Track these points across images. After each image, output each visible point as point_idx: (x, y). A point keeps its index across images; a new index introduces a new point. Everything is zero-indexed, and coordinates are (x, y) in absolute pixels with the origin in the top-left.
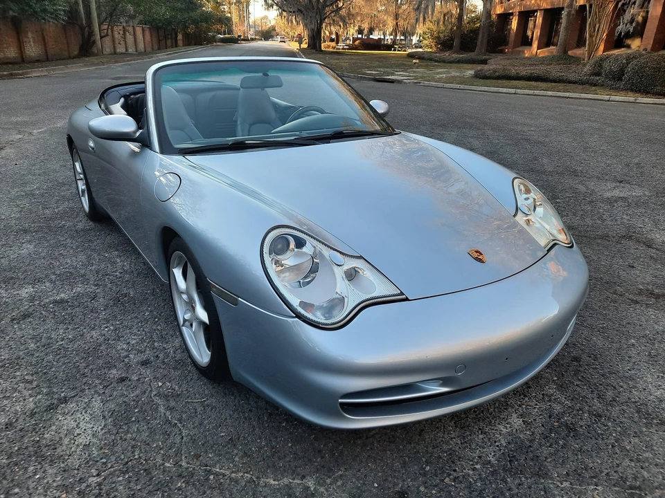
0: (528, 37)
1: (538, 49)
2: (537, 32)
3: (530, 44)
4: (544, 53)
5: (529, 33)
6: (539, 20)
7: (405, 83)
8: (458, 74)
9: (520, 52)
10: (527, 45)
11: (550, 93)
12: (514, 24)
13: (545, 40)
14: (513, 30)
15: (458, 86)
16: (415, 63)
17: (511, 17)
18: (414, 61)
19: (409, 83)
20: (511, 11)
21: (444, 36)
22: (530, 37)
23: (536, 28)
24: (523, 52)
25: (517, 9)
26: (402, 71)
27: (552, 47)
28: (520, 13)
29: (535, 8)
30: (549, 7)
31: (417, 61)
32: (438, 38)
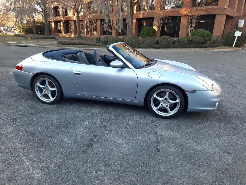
0: (59, 30)
1: (64, 34)
2: (62, 28)
3: (61, 32)
4: (67, 35)
5: (59, 28)
6: (62, 24)
7: (33, 46)
8: (51, 43)
9: (57, 35)
10: (59, 32)
11: (90, 49)
12: (53, 25)
13: (66, 31)
14: (53, 27)
15: (58, 47)
16: (29, 39)
17: (51, 22)
18: (28, 38)
19: (35, 46)
20: (50, 20)
21: (26, 28)
22: (60, 30)
23: (61, 26)
24: (59, 35)
25: (53, 20)
26: (25, 42)
27: (69, 33)
28: (54, 21)
29: (59, 20)
30: (65, 20)
31: (30, 38)
32: (23, 29)
